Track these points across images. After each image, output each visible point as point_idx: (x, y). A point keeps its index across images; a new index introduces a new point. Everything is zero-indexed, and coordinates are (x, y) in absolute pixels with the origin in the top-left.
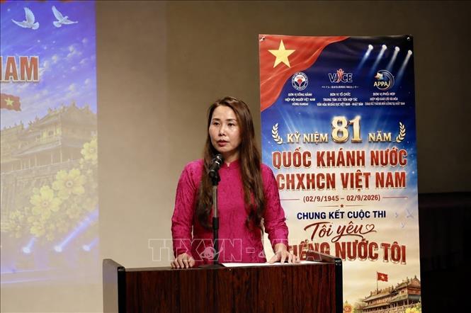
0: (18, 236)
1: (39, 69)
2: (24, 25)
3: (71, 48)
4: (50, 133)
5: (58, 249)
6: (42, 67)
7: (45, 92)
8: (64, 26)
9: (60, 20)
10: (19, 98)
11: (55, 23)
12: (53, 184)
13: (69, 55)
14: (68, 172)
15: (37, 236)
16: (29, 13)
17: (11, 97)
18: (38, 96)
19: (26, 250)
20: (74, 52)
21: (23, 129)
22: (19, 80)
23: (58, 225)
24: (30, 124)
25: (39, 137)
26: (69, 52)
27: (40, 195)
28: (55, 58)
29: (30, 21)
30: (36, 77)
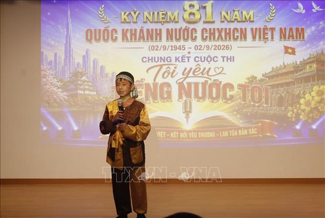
0: (293, 120)
1: (305, 34)
2: (298, 11)
3: (321, 23)
4: (311, 67)
5: (314, 127)
6: (307, 32)
7: (308, 45)
8: (317, 11)
9: (316, 8)
10: (294, 49)
11: (313, 10)
12: (312, 93)
13: (320, 26)
14: (319, 87)
15: (303, 120)
16: (300, 5)
17: (291, 48)
18: (304, 47)
19: (298, 127)
20: (323, 25)
21: (297, 64)
22: (295, 39)
23: (314, 114)
24: (300, 62)
25: (305, 69)
26: (320, 25)
27: (305, 98)
28: (313, 28)
29: (300, 9)
30: (303, 38)
